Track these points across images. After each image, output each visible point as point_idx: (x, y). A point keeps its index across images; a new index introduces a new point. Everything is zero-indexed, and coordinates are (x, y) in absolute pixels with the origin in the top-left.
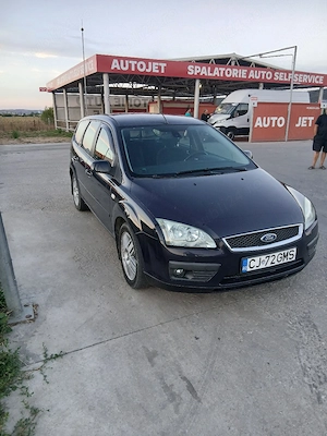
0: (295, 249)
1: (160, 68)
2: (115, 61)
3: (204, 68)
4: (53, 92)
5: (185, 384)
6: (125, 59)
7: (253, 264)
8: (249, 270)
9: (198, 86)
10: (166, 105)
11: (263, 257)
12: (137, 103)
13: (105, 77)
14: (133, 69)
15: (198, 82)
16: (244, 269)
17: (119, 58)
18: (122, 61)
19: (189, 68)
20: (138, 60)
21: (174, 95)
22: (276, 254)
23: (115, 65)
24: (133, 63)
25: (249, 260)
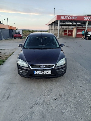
0: (51, 71)
1: (75, 18)
2: (62, 17)
3: (90, 18)
4: (49, 25)
5: (8, 96)
6: (65, 16)
7: (37, 73)
8: (36, 74)
9: (87, 23)
10: (78, 29)
11: (40, 71)
12: (72, 28)
13: (59, 21)
14: (67, 19)
15: (87, 22)
16: (34, 73)
17: (63, 16)
18: (64, 17)
19: (85, 18)
20: (69, 16)
21: (83, 26)
22: (44, 71)
23: (62, 18)
24: (67, 17)
25: (35, 71)
